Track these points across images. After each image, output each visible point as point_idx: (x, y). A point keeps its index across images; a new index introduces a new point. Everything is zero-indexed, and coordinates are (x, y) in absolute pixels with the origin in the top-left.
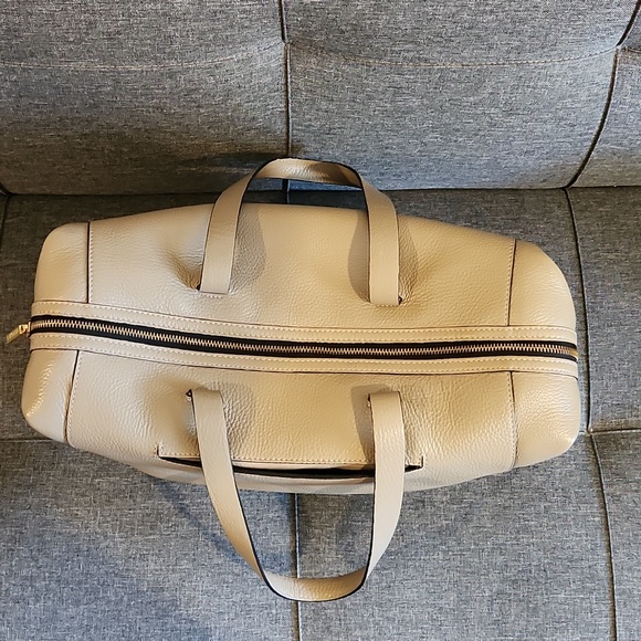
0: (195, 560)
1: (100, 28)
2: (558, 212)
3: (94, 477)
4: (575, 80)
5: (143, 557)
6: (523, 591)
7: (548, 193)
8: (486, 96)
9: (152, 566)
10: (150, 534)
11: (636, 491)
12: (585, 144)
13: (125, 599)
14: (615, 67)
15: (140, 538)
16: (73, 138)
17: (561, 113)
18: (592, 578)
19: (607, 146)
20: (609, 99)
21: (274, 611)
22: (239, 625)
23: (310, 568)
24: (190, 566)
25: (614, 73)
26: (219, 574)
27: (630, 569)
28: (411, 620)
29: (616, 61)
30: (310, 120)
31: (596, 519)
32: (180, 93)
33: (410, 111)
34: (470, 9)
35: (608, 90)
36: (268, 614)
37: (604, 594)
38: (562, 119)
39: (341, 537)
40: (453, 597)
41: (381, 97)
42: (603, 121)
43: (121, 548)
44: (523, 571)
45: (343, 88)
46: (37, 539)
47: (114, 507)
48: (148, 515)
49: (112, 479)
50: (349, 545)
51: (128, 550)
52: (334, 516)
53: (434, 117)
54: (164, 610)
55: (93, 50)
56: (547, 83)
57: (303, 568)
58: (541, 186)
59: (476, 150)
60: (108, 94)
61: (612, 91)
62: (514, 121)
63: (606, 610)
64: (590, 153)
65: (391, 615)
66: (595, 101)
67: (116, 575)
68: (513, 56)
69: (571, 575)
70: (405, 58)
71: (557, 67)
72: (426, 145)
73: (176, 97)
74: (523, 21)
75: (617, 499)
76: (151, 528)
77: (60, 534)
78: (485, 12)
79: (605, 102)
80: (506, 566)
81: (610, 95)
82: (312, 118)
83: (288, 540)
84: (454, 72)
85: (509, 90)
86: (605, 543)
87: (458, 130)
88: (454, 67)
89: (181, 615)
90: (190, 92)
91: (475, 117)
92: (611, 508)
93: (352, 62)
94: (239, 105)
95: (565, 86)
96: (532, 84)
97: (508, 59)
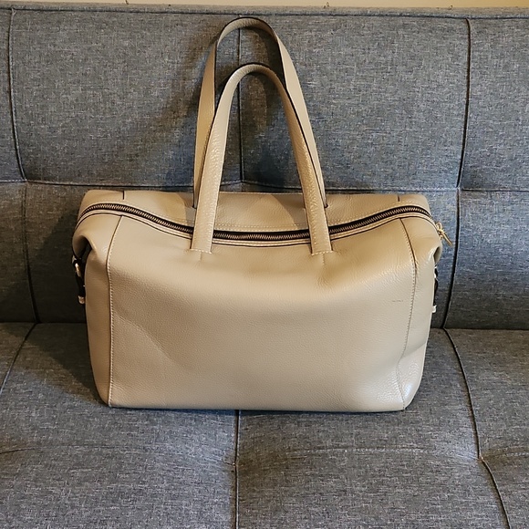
1: (126, 152)
3: (70, 469)
5: (103, 522)
10: (111, 506)
11: (525, 489)
12: (449, 266)
15: (102, 508)
19: (464, 269)
20: (458, 223)
25: (458, 204)
31: (494, 506)
34: (358, 142)
35: (456, 216)
39: (275, 515)
42: (457, 243)
43: (85, 515)
46: (13, 508)
47: (83, 488)
48: (111, 493)
49: (85, 470)
50: (281, 519)
51: (90, 517)
52: (269, 501)
55: (119, 169)
61: (459, 217)
64: (453, 276)
74: (392, 153)
75: (509, 494)
76: (113, 501)
77: (34, 504)
78: (367, 144)
79: (456, 226)
81: (458, 220)
86: (504, 523)
92: (505, 499)
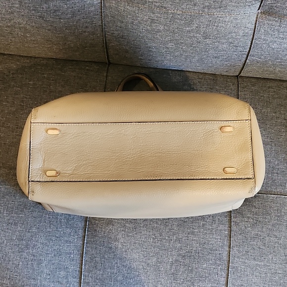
0: (39, 228)
2: (232, 87)
4: (237, 25)
5: (16, 224)
6: (187, 261)
7: (229, 77)
8: (194, 28)
9: (19, 228)
10: (20, 214)
11: (247, 222)
12: (243, 56)
13: (5, 242)
14: (256, 21)
15: (16, 215)
16: (3, 27)
17: (230, 40)
18: (220, 260)
19: (254, 58)
20: (253, 36)
21: (72, 256)
22: (55, 260)
23: (91, 238)
24: (36, 231)
25: (256, 23)
26: (49, 236)
27: (238, 257)
28: (134, 268)
29: (257, 18)
30: (113, 31)
31: (226, 232)
32: (51, 10)
33: (159, 31)
35: (253, 31)
36: (69, 257)
37: (224, 267)
38: (231, 43)
40: (155, 259)
41: (145, 23)
42: (251, 46)
43: (6, 218)
44: (188, 252)
45: (127, 17)
47: (5, 200)
48: (20, 205)
49: (7, 187)
50: (110, 230)
51: (9, 220)
53: (170, 35)
54: (22, 249)
56: (223, 25)
57: (88, 238)
58: (225, 74)
59: (192, 53)
60: (17, 8)
61: (255, 32)
62: (208, 41)
63: (224, 275)
64: (246, 61)
65: (125, 264)
66: (247, 36)
67: (2, 230)
68: (206, 10)
69: (210, 257)
70: (155, 6)
71: (228, 18)
72: (168, 48)
73: (49, 13)
75: (237, 224)
76: (21, 211)
80: (181, 248)
81: (254, 34)
82: (114, 29)
83: (83, 224)
84: (179, 15)
85: (205, 26)
86: (228, 244)
87: (182, 43)
88: (179, 12)
89: (29, 252)
90: (55, 11)
91: (190, 37)
92: (234, 228)
93: (130, 5)
94: (79, 20)
95: (232, 28)
96: (216, 24)
97: (204, 11)
